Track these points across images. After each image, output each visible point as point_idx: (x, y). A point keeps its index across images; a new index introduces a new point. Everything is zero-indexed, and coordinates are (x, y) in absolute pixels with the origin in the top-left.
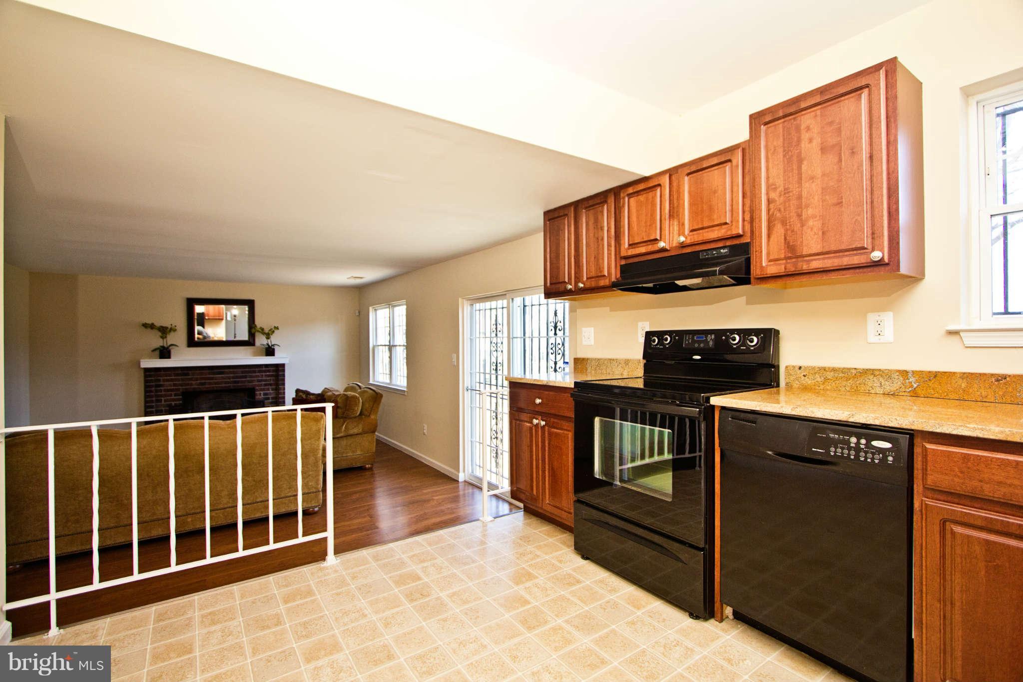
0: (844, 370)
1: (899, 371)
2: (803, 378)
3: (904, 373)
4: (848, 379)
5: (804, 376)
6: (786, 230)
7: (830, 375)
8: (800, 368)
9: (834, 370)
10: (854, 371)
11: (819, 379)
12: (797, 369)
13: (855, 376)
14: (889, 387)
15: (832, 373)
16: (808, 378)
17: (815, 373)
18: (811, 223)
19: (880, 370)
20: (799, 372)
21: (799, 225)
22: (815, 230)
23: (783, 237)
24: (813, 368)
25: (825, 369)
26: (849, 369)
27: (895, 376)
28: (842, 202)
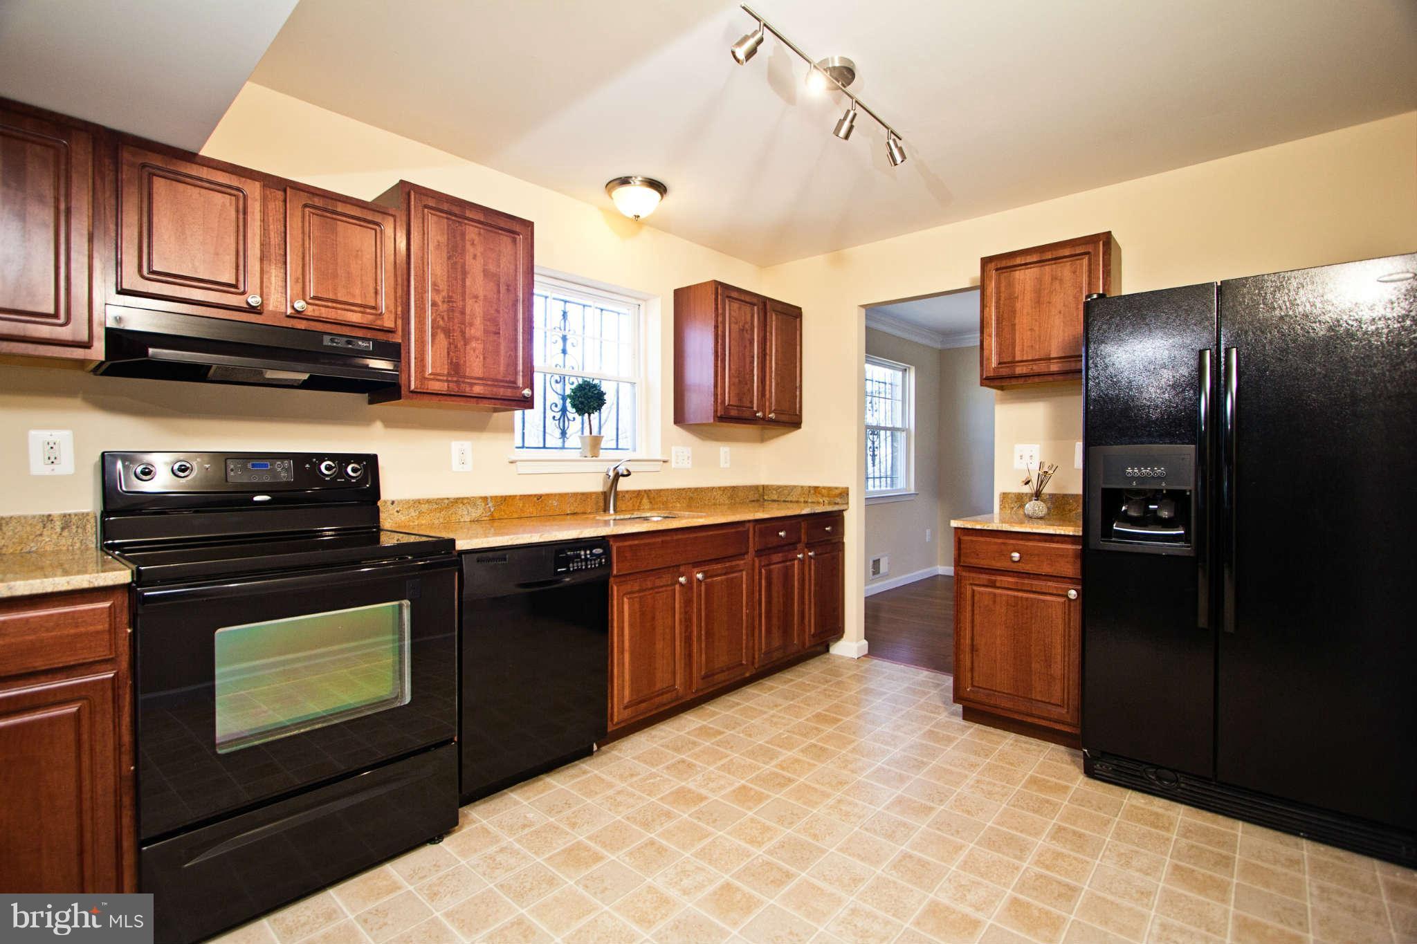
0: (438, 501)
1: (481, 498)
2: (396, 514)
3: (485, 499)
4: (441, 510)
5: (398, 512)
6: (450, 344)
7: (425, 507)
8: (393, 503)
9: (428, 501)
10: (446, 501)
11: (413, 514)
12: (389, 503)
13: (448, 507)
14: (475, 513)
15: (426, 506)
16: (402, 514)
17: (409, 507)
18: (474, 344)
19: (467, 498)
20: (391, 507)
21: (462, 343)
22: (477, 352)
23: (446, 351)
24: (408, 502)
25: (419, 502)
26: (443, 499)
27: (479, 502)
28: (499, 333)
